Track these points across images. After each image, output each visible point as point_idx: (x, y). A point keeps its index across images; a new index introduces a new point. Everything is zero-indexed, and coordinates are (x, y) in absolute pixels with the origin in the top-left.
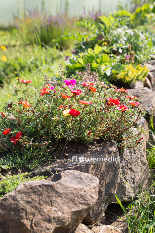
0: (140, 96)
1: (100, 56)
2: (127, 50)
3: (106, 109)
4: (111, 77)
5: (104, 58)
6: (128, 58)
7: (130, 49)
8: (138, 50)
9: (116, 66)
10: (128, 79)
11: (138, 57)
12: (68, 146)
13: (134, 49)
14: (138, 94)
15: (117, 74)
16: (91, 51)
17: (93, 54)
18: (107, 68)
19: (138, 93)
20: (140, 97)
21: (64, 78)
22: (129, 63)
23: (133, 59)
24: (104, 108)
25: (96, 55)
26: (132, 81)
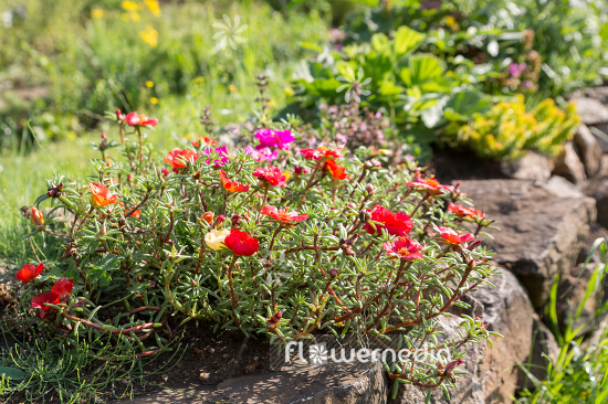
0: (519, 206)
1: (413, 59)
2: (519, 46)
3: (349, 243)
4: (438, 132)
5: (427, 68)
6: (517, 74)
7: (529, 46)
8: (557, 49)
9: (461, 97)
10: (495, 145)
11: (551, 74)
12: (222, 345)
13: (543, 47)
14: (513, 201)
15: (462, 123)
16: (381, 42)
17: (387, 53)
18: (426, 101)
19: (514, 197)
20: (520, 212)
21: (266, 123)
22: (517, 91)
23: (530, 79)
24: (342, 241)
25: (399, 56)
26: (507, 151)
